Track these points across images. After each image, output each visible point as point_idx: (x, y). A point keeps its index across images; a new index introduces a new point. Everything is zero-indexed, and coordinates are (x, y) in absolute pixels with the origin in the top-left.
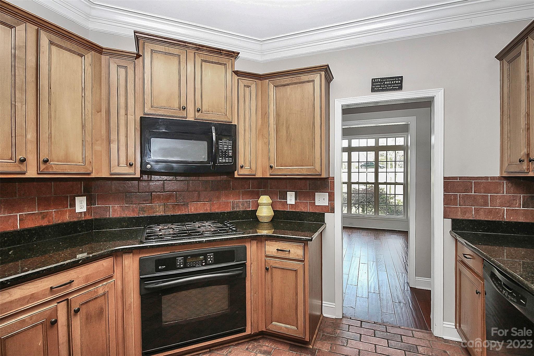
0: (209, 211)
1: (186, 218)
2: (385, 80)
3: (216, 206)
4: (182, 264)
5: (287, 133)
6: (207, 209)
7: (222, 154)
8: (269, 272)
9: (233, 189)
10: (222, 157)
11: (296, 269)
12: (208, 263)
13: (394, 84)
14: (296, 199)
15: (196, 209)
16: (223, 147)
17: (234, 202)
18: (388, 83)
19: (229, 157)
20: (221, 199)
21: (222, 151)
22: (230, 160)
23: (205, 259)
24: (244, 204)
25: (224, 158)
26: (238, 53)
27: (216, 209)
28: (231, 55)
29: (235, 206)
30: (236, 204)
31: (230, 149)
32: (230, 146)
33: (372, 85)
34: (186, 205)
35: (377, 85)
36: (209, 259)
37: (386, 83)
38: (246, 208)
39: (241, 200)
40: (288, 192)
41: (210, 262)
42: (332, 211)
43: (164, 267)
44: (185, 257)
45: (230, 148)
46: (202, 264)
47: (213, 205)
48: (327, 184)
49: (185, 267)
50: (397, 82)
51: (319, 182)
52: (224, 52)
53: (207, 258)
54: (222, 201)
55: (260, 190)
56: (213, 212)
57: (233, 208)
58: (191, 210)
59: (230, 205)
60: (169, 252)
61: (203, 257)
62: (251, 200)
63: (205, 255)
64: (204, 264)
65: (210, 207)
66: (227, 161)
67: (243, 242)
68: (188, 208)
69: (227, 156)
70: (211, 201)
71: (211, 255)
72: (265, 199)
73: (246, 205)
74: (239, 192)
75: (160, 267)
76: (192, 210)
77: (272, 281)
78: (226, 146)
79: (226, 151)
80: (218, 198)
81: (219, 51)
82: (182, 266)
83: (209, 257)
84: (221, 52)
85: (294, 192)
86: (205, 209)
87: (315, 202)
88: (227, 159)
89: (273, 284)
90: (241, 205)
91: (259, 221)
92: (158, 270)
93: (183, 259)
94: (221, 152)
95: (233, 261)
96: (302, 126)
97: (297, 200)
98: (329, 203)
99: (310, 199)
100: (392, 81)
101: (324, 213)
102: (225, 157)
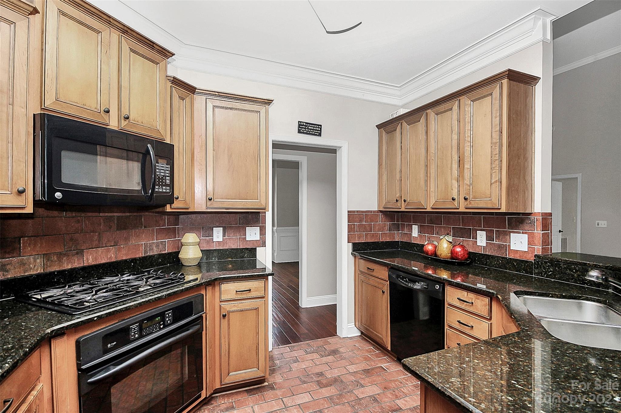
0: (114, 260)
1: (81, 273)
2: (309, 125)
3: (124, 252)
4: (136, 334)
5: (229, 162)
6: (111, 257)
7: (159, 182)
8: (226, 319)
9: (145, 227)
10: (159, 185)
11: (256, 307)
12: (166, 324)
13: (315, 130)
14: (224, 235)
15: (96, 259)
16: (160, 172)
17: (147, 243)
18: (311, 128)
19: (166, 185)
20: (131, 241)
21: (158, 177)
22: (168, 189)
23: (163, 319)
24: (158, 246)
25: (161, 186)
26: (173, 55)
27: (124, 255)
28: (164, 53)
29: (148, 249)
30: (149, 246)
31: (167, 175)
32: (167, 172)
33: (299, 127)
34: (80, 253)
35: (303, 128)
36: (167, 319)
37: (309, 127)
38: (160, 251)
39: (155, 241)
40: (214, 228)
41: (169, 322)
42: (264, 245)
43: (115, 343)
44: (141, 322)
45: (167, 173)
46: (160, 327)
47: (119, 250)
48: (258, 217)
49: (141, 337)
50: (318, 129)
51: (250, 216)
52: (158, 48)
53: (166, 318)
54: (131, 244)
55: (177, 227)
56: (119, 259)
57: (146, 252)
58: (88, 259)
59: (142, 248)
60: (117, 321)
61: (159, 318)
62: (166, 240)
63: (162, 315)
64: (162, 327)
65: (115, 254)
66: (164, 190)
67: (198, 291)
68: (83, 258)
69: (164, 184)
70: (116, 245)
71: (170, 313)
72: (190, 238)
73: (161, 246)
74: (153, 230)
75: (109, 345)
76: (89, 261)
77: (229, 328)
78: (163, 171)
79: (163, 177)
80: (127, 239)
81: (152, 44)
82: (137, 336)
83: (167, 316)
84: (154, 46)
85: (222, 228)
86: (109, 257)
87: (246, 238)
88: (164, 188)
89: (230, 331)
90: (155, 248)
91: (183, 265)
92: (106, 351)
93: (138, 326)
94: (157, 179)
95: (191, 315)
96: (246, 157)
97: (224, 237)
98: (260, 237)
99: (240, 234)
100: (314, 127)
101: (256, 248)
102: (163, 185)
